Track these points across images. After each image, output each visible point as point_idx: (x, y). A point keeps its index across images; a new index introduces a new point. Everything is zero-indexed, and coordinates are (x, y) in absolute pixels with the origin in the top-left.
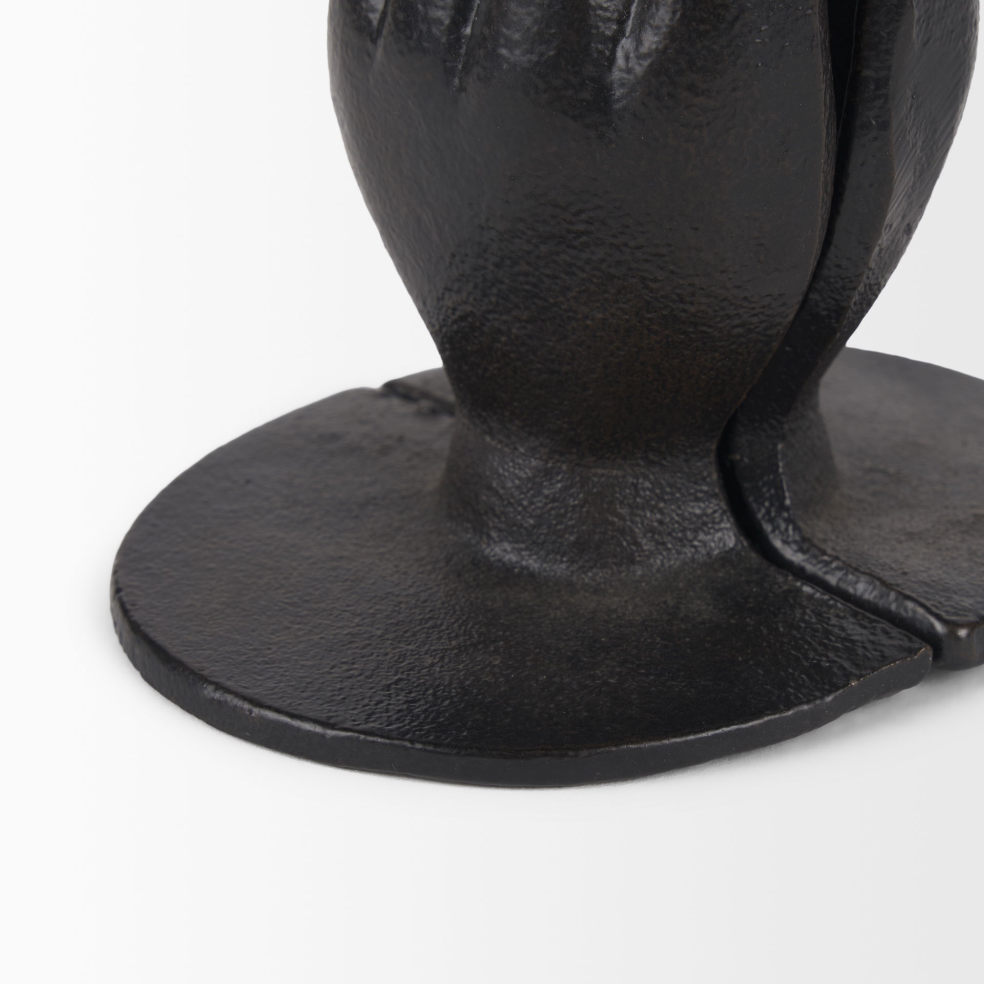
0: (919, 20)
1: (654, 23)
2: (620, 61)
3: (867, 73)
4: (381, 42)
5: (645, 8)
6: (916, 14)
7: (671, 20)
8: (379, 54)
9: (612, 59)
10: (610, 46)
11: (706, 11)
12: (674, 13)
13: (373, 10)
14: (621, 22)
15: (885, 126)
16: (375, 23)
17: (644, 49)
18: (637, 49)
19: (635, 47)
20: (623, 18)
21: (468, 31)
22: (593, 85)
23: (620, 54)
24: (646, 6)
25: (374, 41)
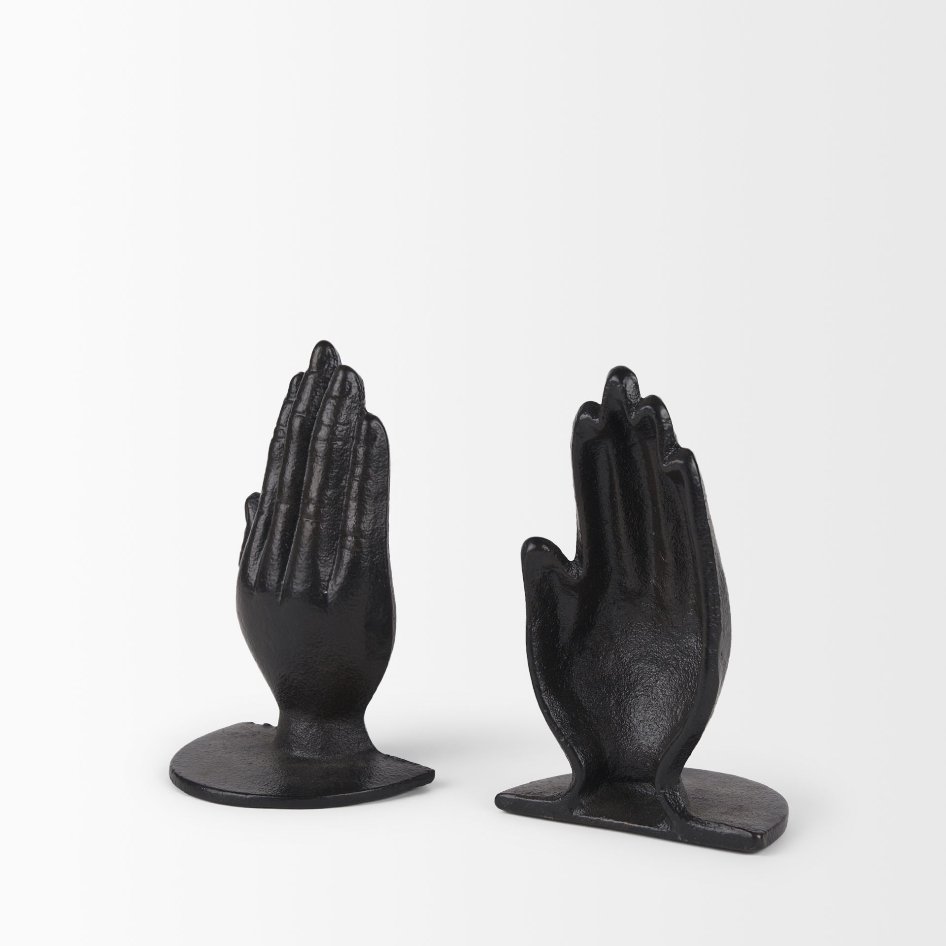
1: (340, 575)
2: (330, 587)
7: (345, 574)
9: (327, 587)
10: (327, 583)
13: (253, 580)
14: (330, 576)
17: (337, 583)
18: (335, 583)
21: (283, 582)
23: (330, 585)
24: (337, 571)
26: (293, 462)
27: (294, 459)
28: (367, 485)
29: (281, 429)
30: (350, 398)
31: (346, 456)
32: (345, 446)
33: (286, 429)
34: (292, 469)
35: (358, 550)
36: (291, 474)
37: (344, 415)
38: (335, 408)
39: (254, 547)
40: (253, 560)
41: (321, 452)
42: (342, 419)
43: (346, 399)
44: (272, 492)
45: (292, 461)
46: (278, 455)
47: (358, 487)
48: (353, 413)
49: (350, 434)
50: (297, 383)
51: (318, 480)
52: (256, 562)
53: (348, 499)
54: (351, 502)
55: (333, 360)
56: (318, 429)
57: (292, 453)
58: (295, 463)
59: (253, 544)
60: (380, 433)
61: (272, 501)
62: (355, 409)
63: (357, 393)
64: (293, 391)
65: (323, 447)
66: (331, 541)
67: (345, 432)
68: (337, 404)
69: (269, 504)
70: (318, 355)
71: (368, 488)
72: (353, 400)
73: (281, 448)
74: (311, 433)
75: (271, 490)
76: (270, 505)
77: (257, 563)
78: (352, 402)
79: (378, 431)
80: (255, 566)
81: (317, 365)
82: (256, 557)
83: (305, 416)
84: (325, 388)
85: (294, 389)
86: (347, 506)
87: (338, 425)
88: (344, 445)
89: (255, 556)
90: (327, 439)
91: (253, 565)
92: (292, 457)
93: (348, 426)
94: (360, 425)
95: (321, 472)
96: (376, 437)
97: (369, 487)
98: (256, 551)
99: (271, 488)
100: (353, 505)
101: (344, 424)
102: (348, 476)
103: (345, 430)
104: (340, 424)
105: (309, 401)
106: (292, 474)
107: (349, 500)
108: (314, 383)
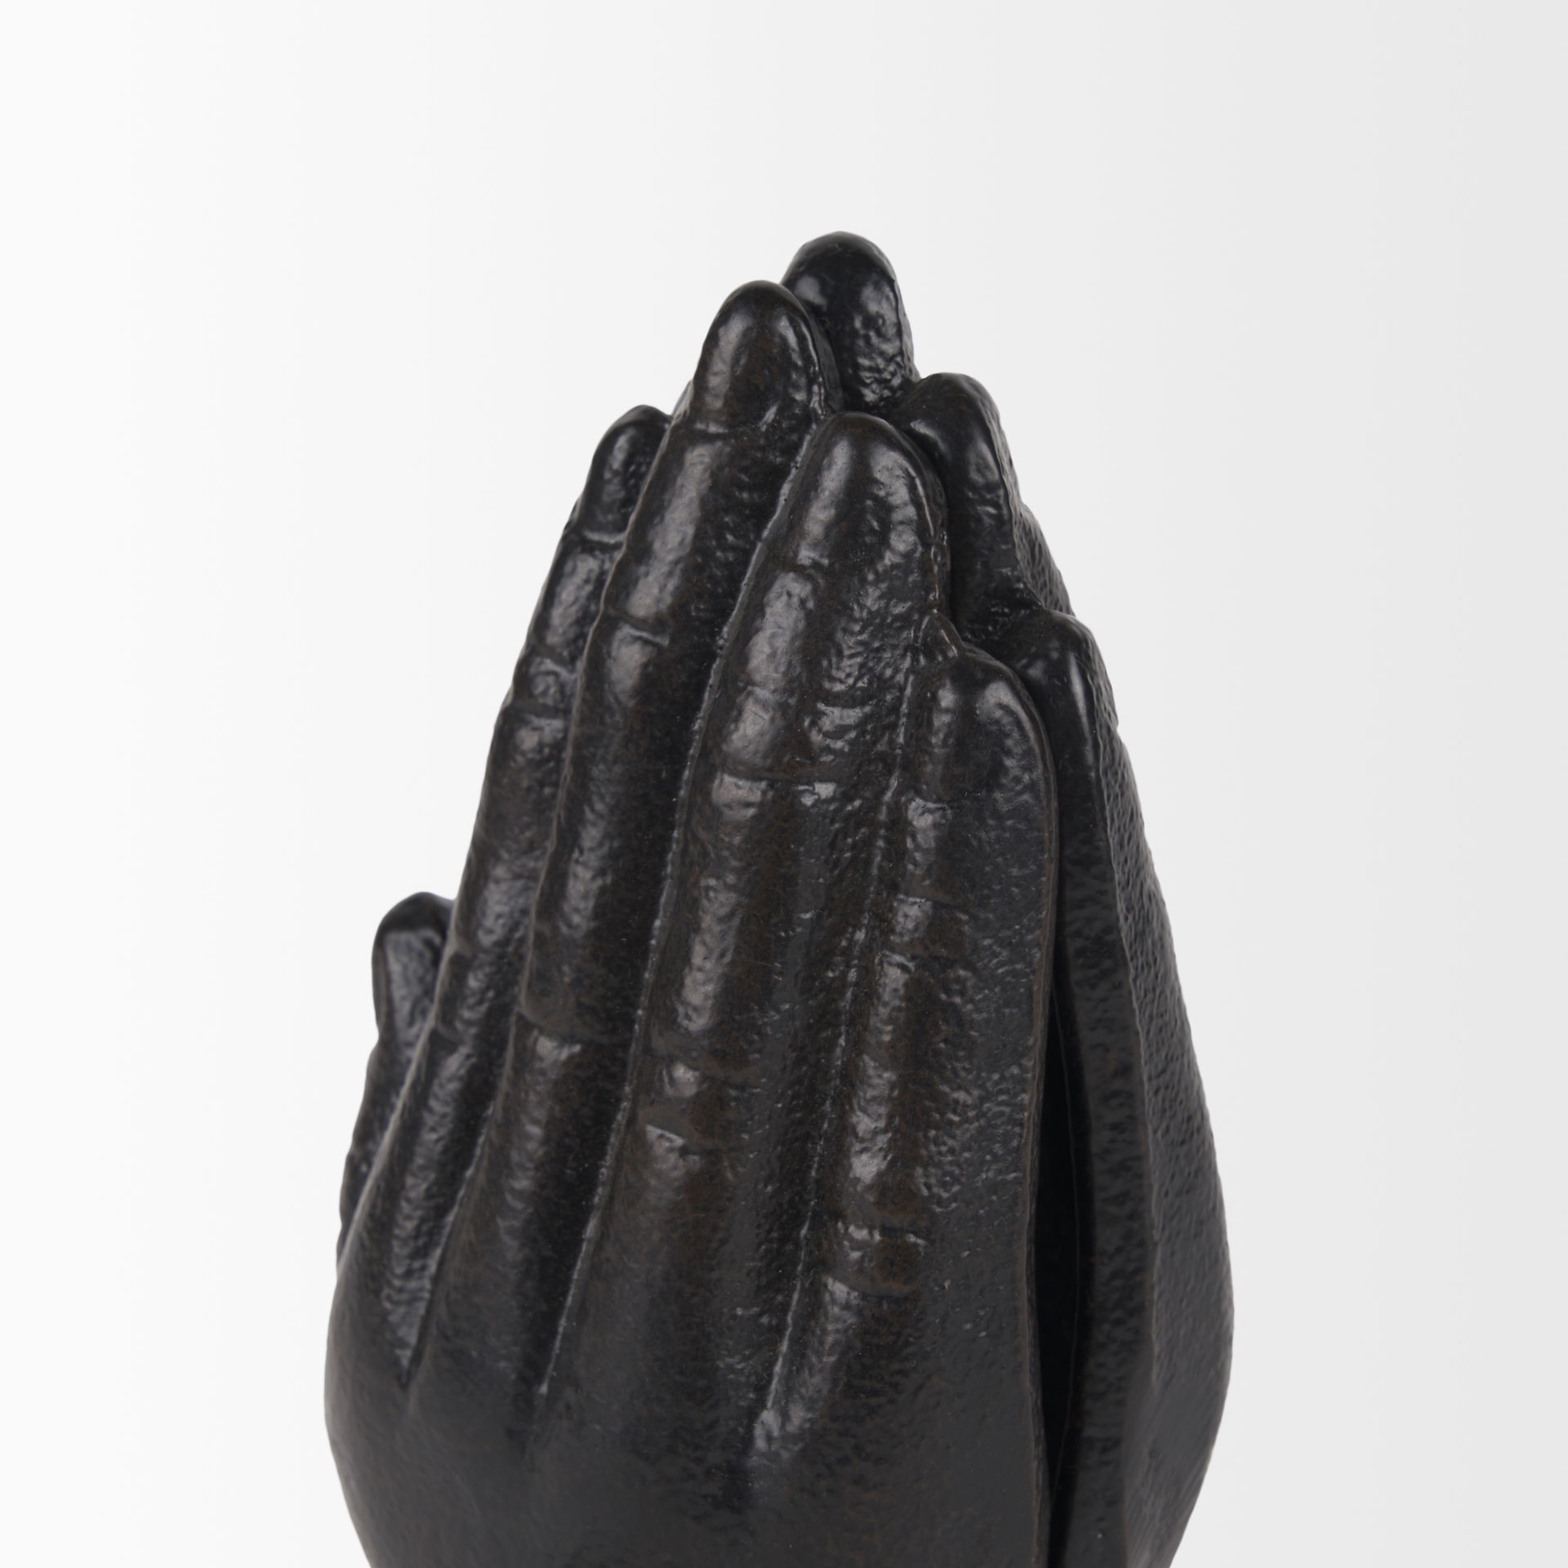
0: (1159, 1357)
1: (807, 1392)
2: (760, 1443)
3: (1089, 1432)
4: (414, 1389)
5: (792, 1372)
6: (1156, 1349)
7: (831, 1391)
8: (412, 1405)
9: (749, 1439)
10: (745, 1421)
11: (879, 1379)
12: (835, 1382)
13: (403, 1344)
14: (761, 1389)
15: (1114, 1502)
16: (405, 1362)
17: (791, 1428)
18: (782, 1427)
19: (780, 1424)
20: (762, 1383)
21: (544, 1389)
22: (722, 1474)
23: (758, 1431)
24: (794, 1368)
25: (404, 1387)
26: (605, 849)
27: (607, 836)
28: (948, 991)
29: (549, 673)
30: (879, 579)
31: (854, 846)
32: (851, 800)
33: (575, 677)
34: (599, 882)
35: (897, 1288)
36: (591, 903)
37: (852, 656)
38: (809, 624)
39: (413, 1195)
40: (405, 1251)
41: (738, 826)
42: (845, 673)
43: (863, 581)
44: (501, 957)
45: (601, 845)
46: (529, 789)
47: (908, 998)
48: (894, 647)
49: (874, 743)
50: (627, 463)
51: (722, 955)
52: (417, 1264)
53: (857, 1046)
54: (866, 1058)
55: (803, 381)
56: (728, 711)
57: (599, 806)
58: (613, 856)
59: (410, 1181)
60: (1018, 750)
61: (499, 994)
62: (901, 629)
63: (913, 551)
64: (606, 499)
65: (748, 805)
66: (769, 1231)
67: (853, 735)
68: (820, 603)
69: (484, 1008)
70: (736, 360)
71: (953, 1004)
72: (898, 583)
73: (548, 760)
74: (690, 720)
75: (497, 944)
76: (489, 1014)
77: (423, 1268)
78: (888, 596)
79: (1009, 742)
80: (413, 1284)
81: (727, 402)
82: (421, 1242)
83: (665, 642)
84: (762, 513)
85: (613, 490)
86: (851, 1078)
87: (821, 706)
88: (845, 797)
89: (416, 1237)
90: (770, 769)
91: (409, 1274)
92: (602, 824)
93: (867, 709)
94: (925, 705)
95: (736, 922)
96: (998, 769)
97: (958, 1000)
98: (419, 1213)
99: (499, 933)
100: (879, 1079)
101: (848, 700)
102: (860, 936)
103: (856, 727)
104: (833, 699)
105: (686, 575)
106: (595, 907)
107: (859, 1054)
108: (711, 488)
